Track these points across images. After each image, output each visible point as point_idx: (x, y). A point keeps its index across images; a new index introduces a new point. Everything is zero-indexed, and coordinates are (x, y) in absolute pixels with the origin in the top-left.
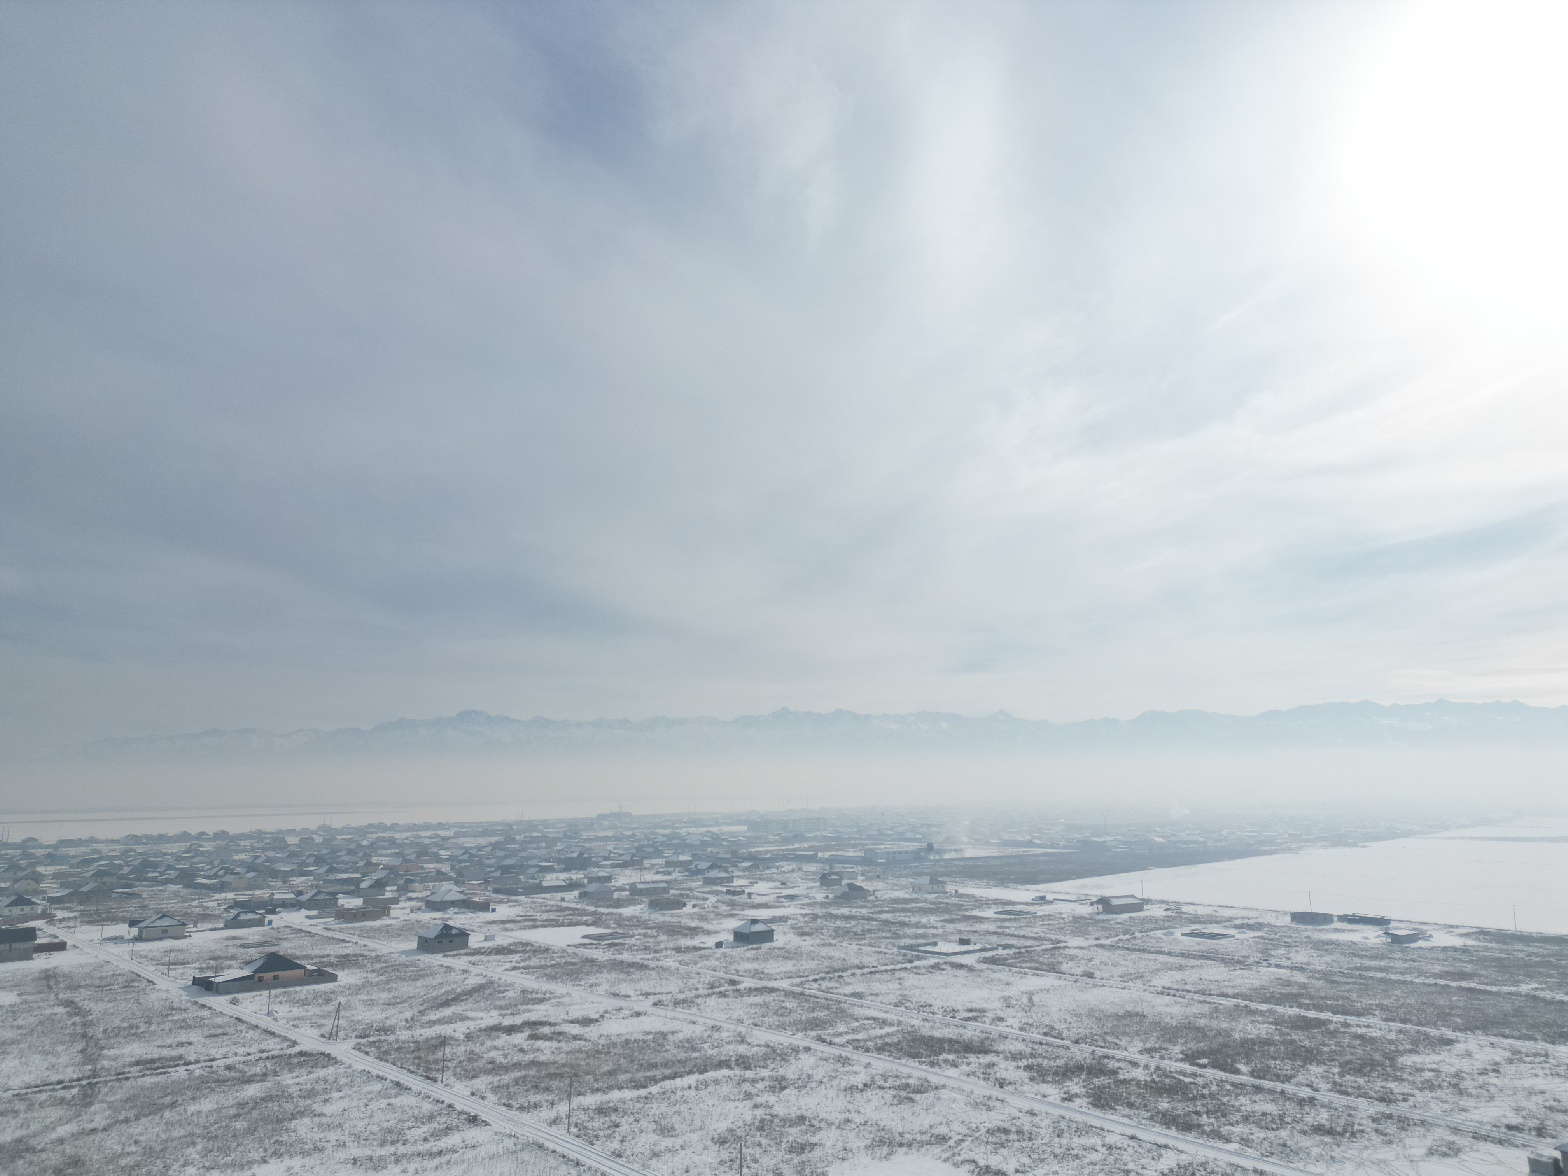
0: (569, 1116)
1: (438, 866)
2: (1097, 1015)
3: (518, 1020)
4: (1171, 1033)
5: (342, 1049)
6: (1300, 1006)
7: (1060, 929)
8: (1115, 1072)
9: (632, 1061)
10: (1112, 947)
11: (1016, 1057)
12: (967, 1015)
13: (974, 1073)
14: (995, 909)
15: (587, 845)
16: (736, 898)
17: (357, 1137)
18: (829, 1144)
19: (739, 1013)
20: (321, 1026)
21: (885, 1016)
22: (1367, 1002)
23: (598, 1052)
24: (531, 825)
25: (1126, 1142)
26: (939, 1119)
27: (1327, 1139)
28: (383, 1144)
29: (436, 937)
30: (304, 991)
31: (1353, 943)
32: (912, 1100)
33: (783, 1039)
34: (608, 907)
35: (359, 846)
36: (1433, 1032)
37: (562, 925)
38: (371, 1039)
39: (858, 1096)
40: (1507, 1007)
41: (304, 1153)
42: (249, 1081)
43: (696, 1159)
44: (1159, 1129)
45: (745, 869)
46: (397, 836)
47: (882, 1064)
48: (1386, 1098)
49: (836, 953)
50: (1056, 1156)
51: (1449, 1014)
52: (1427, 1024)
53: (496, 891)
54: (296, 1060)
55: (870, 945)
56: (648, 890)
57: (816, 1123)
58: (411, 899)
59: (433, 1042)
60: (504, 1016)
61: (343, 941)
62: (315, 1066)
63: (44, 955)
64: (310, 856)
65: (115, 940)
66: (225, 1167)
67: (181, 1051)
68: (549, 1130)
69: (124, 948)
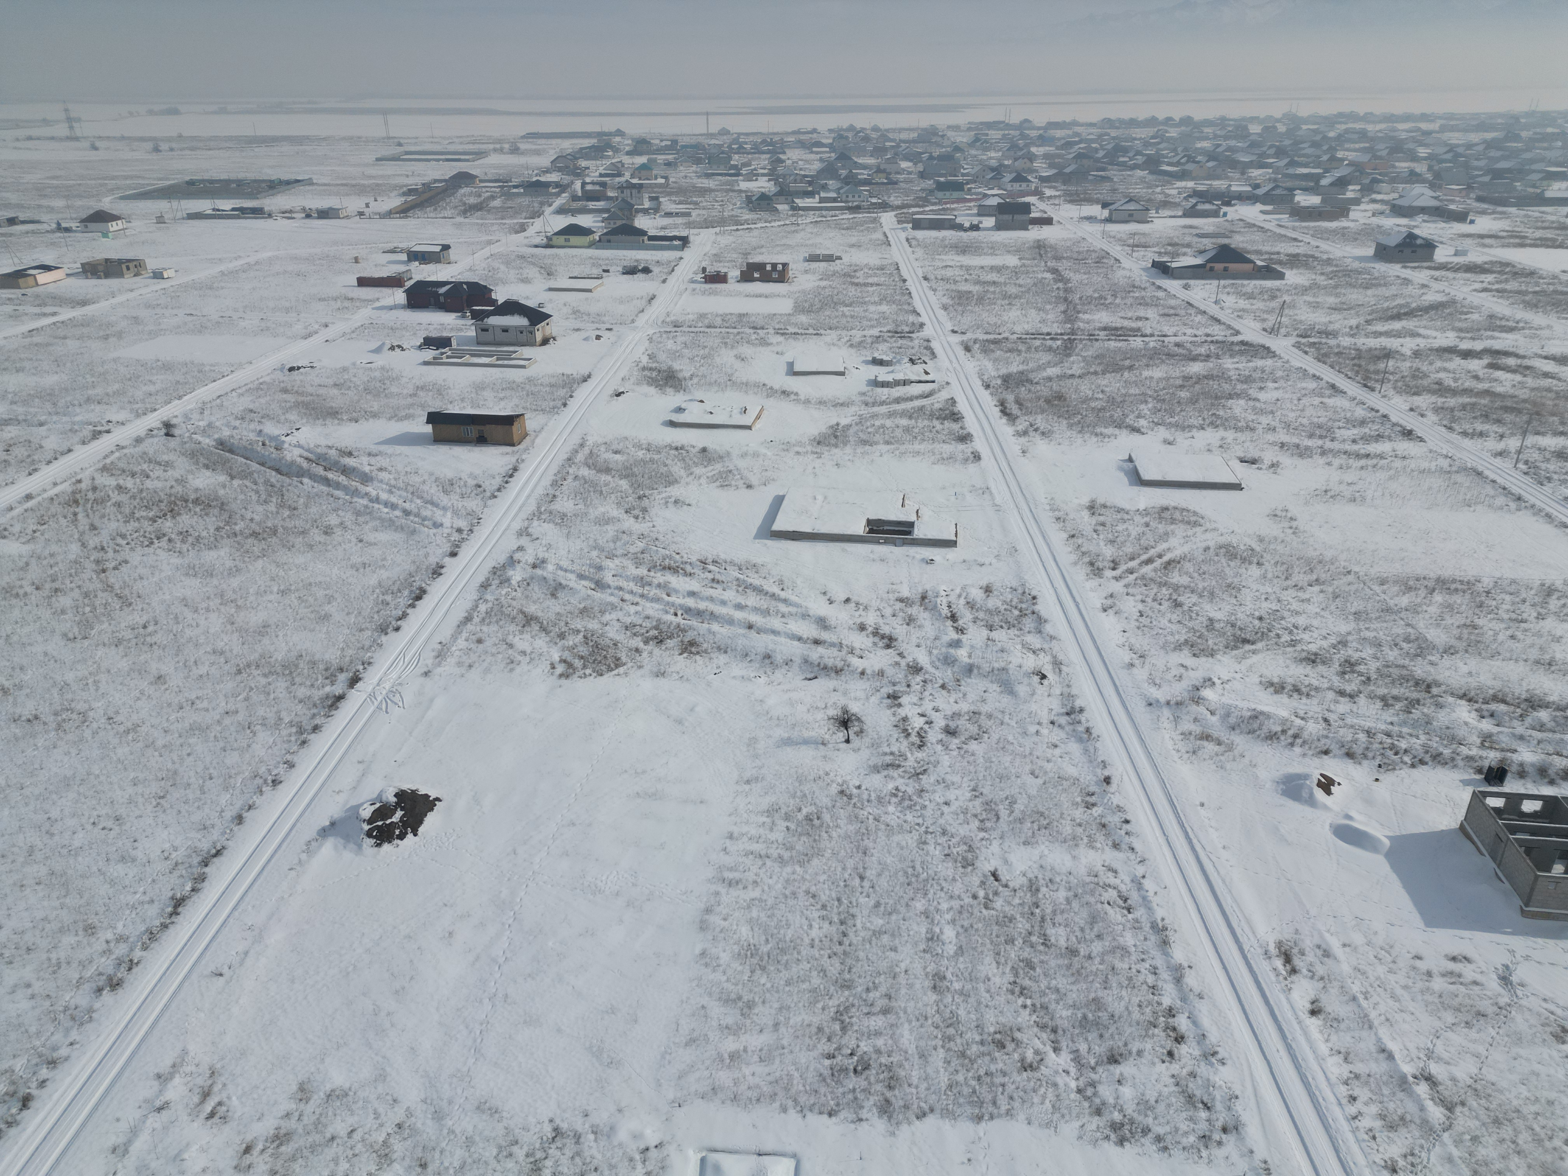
0: (1519, 452)
1: (1413, 165)
3: (1478, 346)
5: (1281, 345)
17: (1287, 426)
20: (1264, 320)
24: (1546, 119)
28: (1311, 436)
29: (1397, 246)
30: (1251, 285)
35: (1325, 138)
37: (1560, 246)
38: (1312, 340)
41: (1236, 429)
42: (1194, 359)
46: (1370, 127)
53: (1480, 199)
54: (1237, 348)
58: (1374, 201)
59: (1377, 353)
60: (1462, 339)
61: (1295, 240)
62: (1254, 356)
63: (1036, 227)
64: (1271, 147)
65: (1090, 219)
66: (1170, 426)
67: (1140, 324)
68: (1492, 460)
69: (1098, 228)
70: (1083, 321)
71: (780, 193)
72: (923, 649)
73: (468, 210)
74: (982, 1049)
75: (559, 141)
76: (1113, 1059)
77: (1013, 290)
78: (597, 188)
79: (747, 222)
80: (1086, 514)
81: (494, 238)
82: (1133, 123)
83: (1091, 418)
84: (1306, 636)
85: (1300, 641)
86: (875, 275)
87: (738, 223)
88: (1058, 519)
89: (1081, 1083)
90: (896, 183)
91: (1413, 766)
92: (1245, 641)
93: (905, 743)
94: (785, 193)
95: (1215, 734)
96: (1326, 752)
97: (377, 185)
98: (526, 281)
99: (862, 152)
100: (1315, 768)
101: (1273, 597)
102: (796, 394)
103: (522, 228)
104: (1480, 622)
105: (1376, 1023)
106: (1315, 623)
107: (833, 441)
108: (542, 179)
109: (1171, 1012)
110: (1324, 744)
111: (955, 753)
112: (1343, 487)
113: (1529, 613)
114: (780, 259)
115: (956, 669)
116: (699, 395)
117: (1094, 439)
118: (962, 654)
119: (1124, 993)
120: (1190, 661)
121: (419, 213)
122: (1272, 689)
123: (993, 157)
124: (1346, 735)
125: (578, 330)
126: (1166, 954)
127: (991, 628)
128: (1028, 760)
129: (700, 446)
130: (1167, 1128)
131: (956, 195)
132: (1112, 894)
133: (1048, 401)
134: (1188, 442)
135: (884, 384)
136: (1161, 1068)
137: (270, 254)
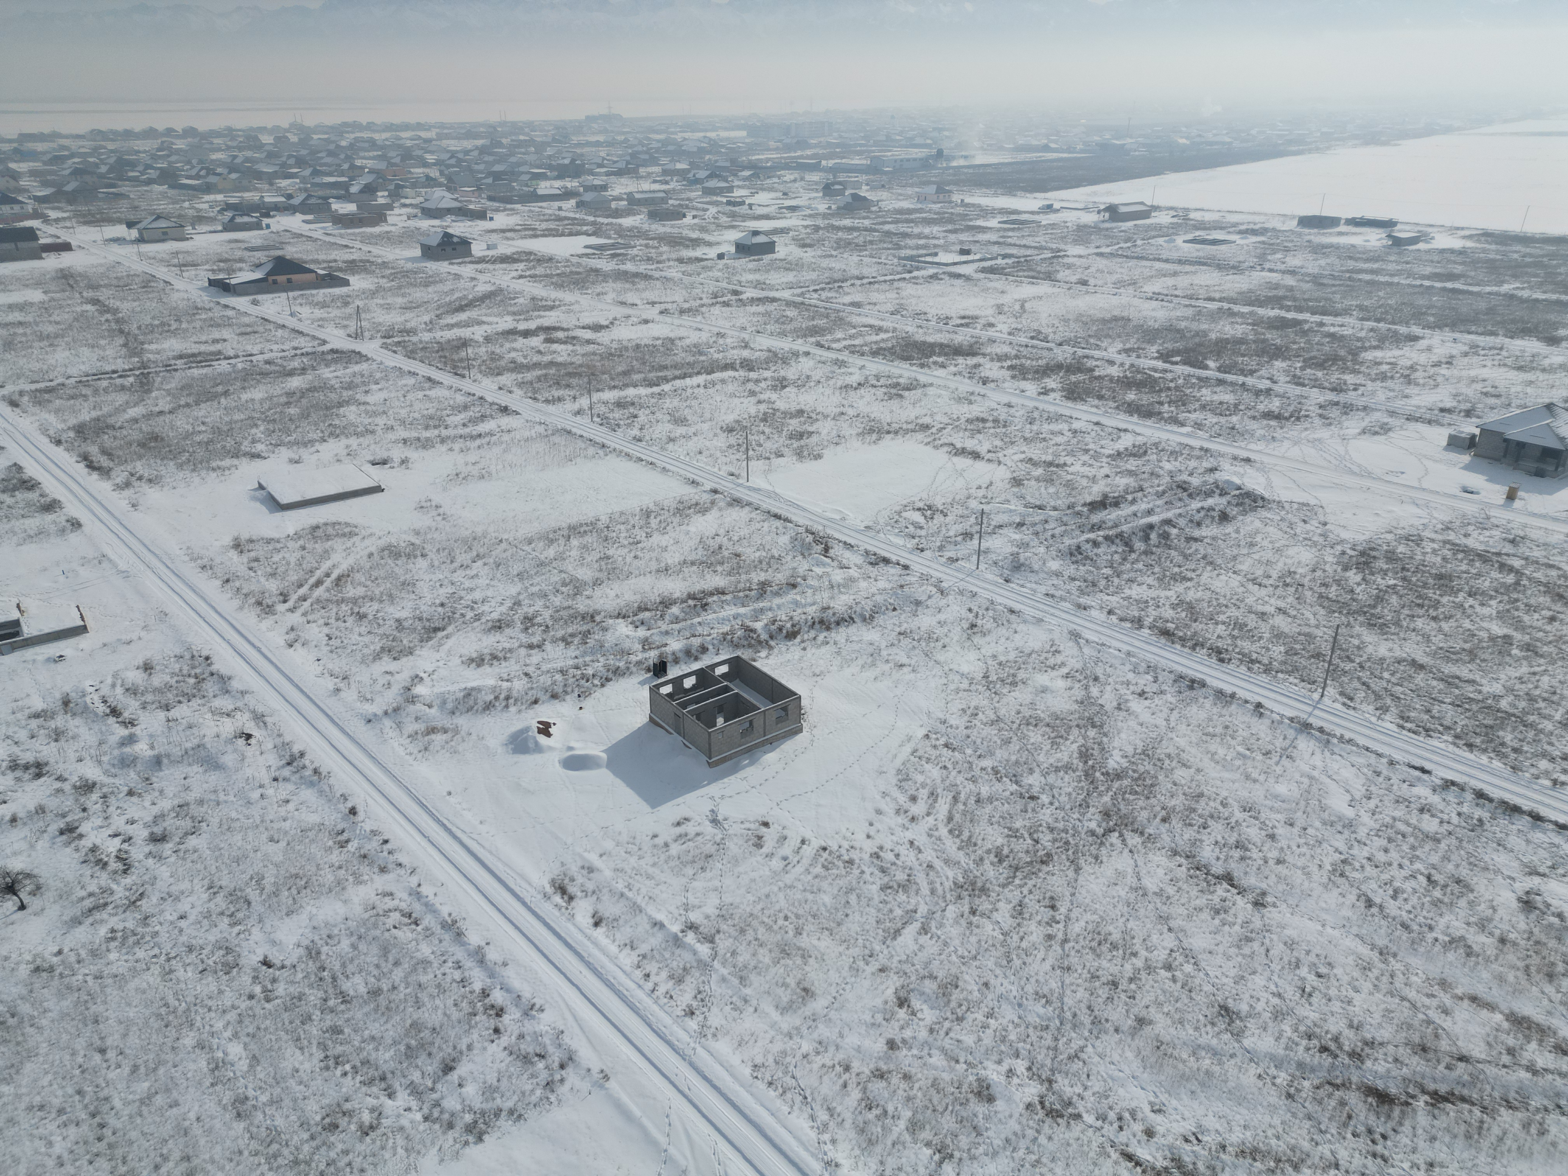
0: (591, 408)
1: (427, 170)
2: (1083, 320)
3: (532, 325)
4: (1150, 335)
5: (370, 347)
6: (1281, 308)
7: (1063, 238)
8: (1092, 370)
9: (644, 363)
10: (1112, 255)
11: (1000, 358)
12: (959, 321)
13: (960, 373)
14: (1000, 218)
15: (579, 151)
16: (736, 209)
17: (403, 422)
18: (824, 432)
19: (742, 321)
20: (345, 327)
21: (881, 323)
22: (1348, 302)
23: (611, 354)
24: (516, 128)
25: (1091, 426)
26: (924, 412)
27: (1273, 423)
28: (427, 428)
29: (439, 245)
30: (322, 294)
31: (1353, 246)
32: (901, 396)
33: (784, 345)
34: (607, 217)
35: (338, 146)
36: (1403, 330)
37: (562, 235)
38: (396, 339)
39: (852, 393)
40: (1482, 305)
41: (357, 434)
42: (291, 373)
43: (708, 443)
44: (1122, 416)
45: (745, 179)
46: (376, 136)
47: (875, 366)
48: (1337, 389)
49: (836, 265)
50: (1025, 439)
51: (1425, 314)
52: (1400, 323)
53: (491, 199)
54: (329, 357)
55: (871, 256)
56: (646, 200)
57: (814, 416)
58: (405, 206)
59: (455, 343)
60: (518, 321)
61: (346, 246)
62: (349, 362)
63: (52, 255)
64: (289, 157)
65: (117, 240)
66: (290, 445)
67: (218, 347)
68: (574, 419)
70: (152, 352)
72: (88, 762)
74: (314, 1144)
76: (448, 1068)
80: (233, 554)
82: (129, 134)
83: (201, 453)
84: (486, 608)
85: (482, 614)
88: (203, 567)
89: (426, 1111)
91: (603, 685)
92: (436, 630)
93: (104, 875)
95: (439, 725)
96: (536, 702)
100: (531, 719)
101: (446, 582)
104: (610, 553)
105: (643, 905)
106: (489, 593)
109: (485, 993)
110: (531, 696)
111: (173, 859)
112: (470, 468)
113: (640, 534)
115: (139, 767)
117: (213, 475)
118: (142, 748)
119: (437, 1002)
120: (393, 666)
122: (474, 665)
124: (546, 680)
126: (463, 944)
127: (167, 708)
128: (262, 829)
130: (515, 1098)
132: (395, 917)
133: (142, 445)
134: (315, 456)
136: (493, 1048)
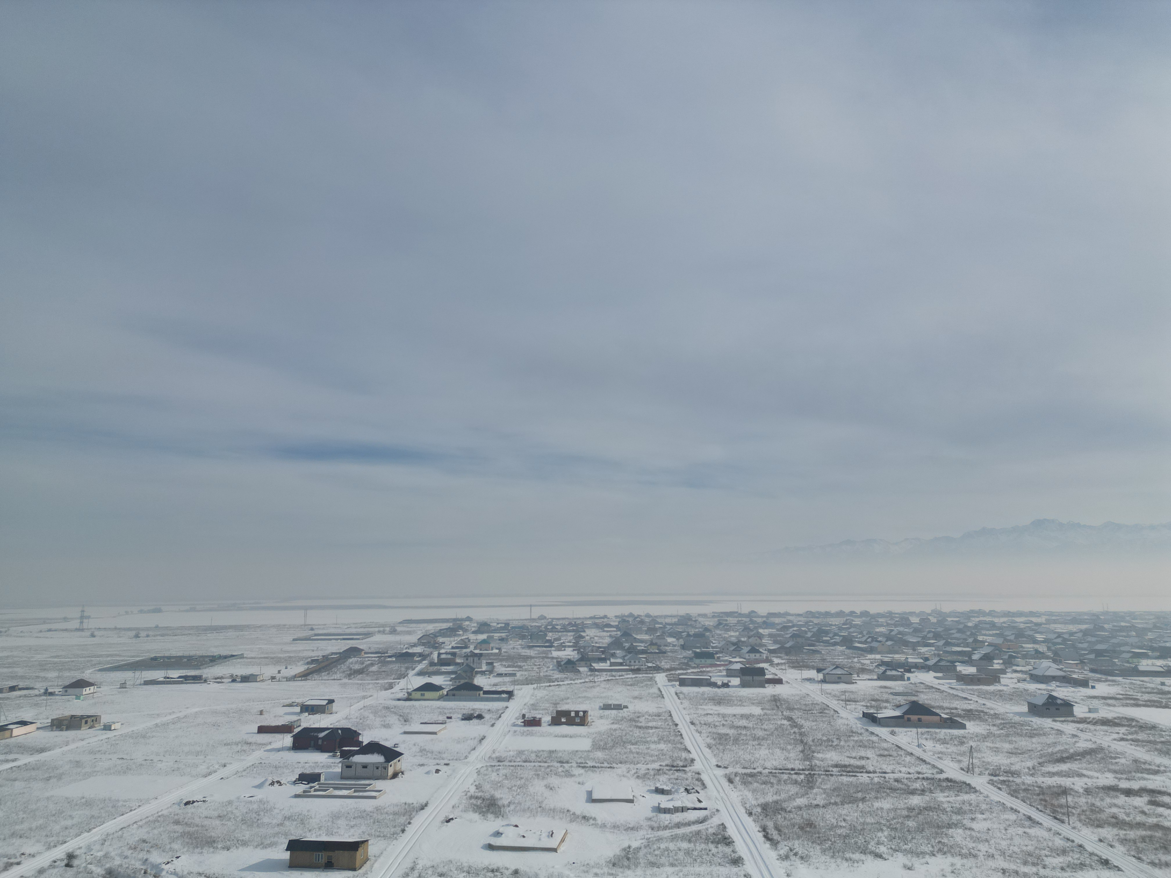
1: (1036, 646)
5: (979, 781)
17: (1003, 853)
20: (960, 761)
24: (1118, 616)
28: (1025, 863)
29: (1044, 704)
30: (943, 733)
35: (966, 627)
37: (1166, 707)
38: (1001, 778)
41: (962, 856)
42: (913, 792)
46: (996, 620)
53: (1092, 671)
54: (945, 784)
58: (1016, 671)
59: (1056, 790)
60: (1120, 779)
61: (966, 698)
62: (960, 791)
63: (771, 686)
64: (929, 632)
65: (809, 680)
66: (906, 852)
67: (863, 763)
69: (817, 687)
70: (818, 759)
71: (582, 659)
73: (353, 673)
75: (425, 625)
77: (760, 733)
78: (449, 656)
79: (557, 680)
81: (369, 694)
82: (827, 614)
83: (839, 844)
86: (654, 720)
87: (550, 681)
90: (665, 653)
94: (585, 659)
97: (290, 657)
98: (387, 726)
99: (639, 631)
102: (594, 819)
103: (391, 686)
107: (626, 863)
108: (410, 651)
114: (581, 707)
116: (514, 820)
117: (846, 864)
121: (316, 676)
123: (733, 635)
125: (422, 765)
129: (513, 868)
131: (709, 661)
133: (801, 828)
134: (925, 867)
135: (666, 811)
137: (197, 710)
